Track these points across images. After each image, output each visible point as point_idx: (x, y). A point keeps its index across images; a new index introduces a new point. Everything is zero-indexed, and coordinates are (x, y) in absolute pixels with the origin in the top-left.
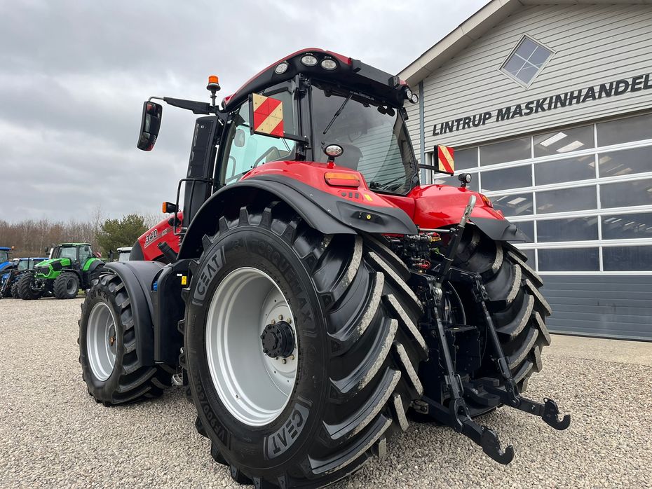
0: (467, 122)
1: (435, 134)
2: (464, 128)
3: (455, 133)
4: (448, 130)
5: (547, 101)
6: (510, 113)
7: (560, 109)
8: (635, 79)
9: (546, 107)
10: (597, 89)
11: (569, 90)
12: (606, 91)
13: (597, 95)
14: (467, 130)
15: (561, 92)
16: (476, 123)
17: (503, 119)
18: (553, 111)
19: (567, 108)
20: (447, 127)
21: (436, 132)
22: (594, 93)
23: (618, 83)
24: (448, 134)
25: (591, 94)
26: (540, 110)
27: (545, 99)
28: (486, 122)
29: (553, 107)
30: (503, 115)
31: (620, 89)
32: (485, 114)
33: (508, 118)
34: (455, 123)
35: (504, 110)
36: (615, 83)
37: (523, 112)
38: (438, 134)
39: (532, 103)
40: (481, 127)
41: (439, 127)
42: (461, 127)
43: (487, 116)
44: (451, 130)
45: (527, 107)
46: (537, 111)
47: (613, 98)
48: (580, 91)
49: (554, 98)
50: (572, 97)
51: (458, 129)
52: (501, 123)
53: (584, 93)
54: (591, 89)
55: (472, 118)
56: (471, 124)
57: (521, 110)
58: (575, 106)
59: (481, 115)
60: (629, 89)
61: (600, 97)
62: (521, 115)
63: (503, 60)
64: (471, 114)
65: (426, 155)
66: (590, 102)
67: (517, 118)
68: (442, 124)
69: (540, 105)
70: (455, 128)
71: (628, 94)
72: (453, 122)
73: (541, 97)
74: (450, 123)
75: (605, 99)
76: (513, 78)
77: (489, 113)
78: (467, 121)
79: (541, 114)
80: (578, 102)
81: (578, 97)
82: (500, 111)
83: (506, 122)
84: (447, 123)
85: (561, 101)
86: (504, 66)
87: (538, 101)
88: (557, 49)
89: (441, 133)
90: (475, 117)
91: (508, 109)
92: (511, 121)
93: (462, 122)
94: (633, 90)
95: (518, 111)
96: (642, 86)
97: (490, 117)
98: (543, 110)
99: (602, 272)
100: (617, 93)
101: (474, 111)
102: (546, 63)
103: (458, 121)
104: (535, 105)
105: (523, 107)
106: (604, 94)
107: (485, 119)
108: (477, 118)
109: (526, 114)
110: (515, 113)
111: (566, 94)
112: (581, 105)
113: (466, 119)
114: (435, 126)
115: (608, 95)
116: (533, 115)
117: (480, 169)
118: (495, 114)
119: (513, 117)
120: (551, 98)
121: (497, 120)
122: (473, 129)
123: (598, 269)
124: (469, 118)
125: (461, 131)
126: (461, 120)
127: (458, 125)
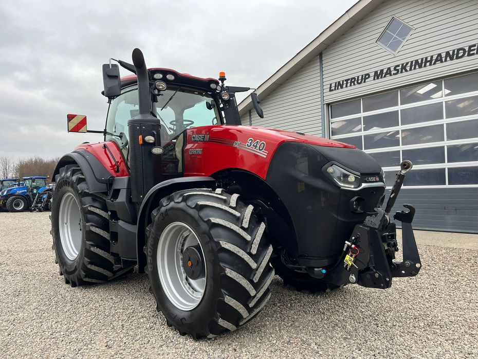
0: (353, 81)
1: (331, 90)
2: (351, 85)
3: (344, 89)
4: (339, 87)
5: (409, 65)
6: (383, 73)
7: (418, 70)
8: (470, 47)
9: (408, 68)
10: (443, 55)
11: (424, 56)
12: (450, 56)
13: (444, 59)
14: (353, 87)
15: (419, 58)
16: (359, 81)
17: (378, 78)
18: (413, 72)
19: (423, 69)
20: (339, 85)
21: (332, 89)
22: (441, 58)
23: (459, 50)
24: (340, 90)
25: (439, 58)
26: (404, 71)
27: (407, 63)
28: (367, 80)
29: (413, 68)
30: (378, 75)
31: (460, 55)
32: (366, 75)
33: (381, 77)
34: (345, 82)
35: (379, 72)
36: (456, 51)
37: (392, 73)
38: (333, 90)
39: (398, 66)
40: (363, 84)
41: (333, 85)
42: (349, 85)
43: (367, 77)
44: (342, 87)
45: (395, 69)
46: (402, 72)
47: (455, 61)
48: (432, 57)
49: (414, 62)
50: (426, 61)
51: (346, 86)
52: (377, 81)
53: (435, 58)
54: (440, 55)
55: (356, 78)
56: (356, 82)
57: (390, 72)
58: (428, 68)
59: (362, 76)
60: (466, 55)
61: (446, 60)
62: (391, 75)
63: (378, 35)
64: (355, 76)
65: (325, 105)
66: (439, 64)
67: (388, 77)
68: (336, 83)
69: (404, 68)
70: (344, 86)
71: (466, 58)
72: (343, 81)
73: (404, 62)
74: (341, 82)
75: (449, 62)
76: (385, 48)
77: (368, 74)
78: (353, 80)
79: (405, 74)
80: (430, 65)
81: (431, 61)
82: (376, 72)
83: (380, 80)
84: (339, 82)
85: (418, 64)
86: (379, 40)
87: (403, 64)
88: (416, 26)
89: (335, 89)
90: (358, 77)
91: (382, 71)
92: (384, 79)
93: (349, 81)
94: (469, 55)
95: (389, 72)
96: (475, 52)
97: (369, 77)
98: (406, 71)
99: (447, 186)
100: (458, 58)
101: (358, 73)
102: (408, 37)
103: (347, 80)
104: (400, 67)
105: (392, 69)
106: (448, 59)
107: (366, 79)
108: (360, 78)
109: (394, 74)
110: (386, 74)
111: (422, 59)
112: (433, 67)
113: (352, 79)
114: (331, 85)
115: (452, 59)
116: (400, 75)
117: (362, 115)
118: (372, 74)
119: (385, 77)
120: (412, 62)
121: (374, 79)
122: (358, 86)
123: (444, 184)
124: (354, 78)
125: (349, 88)
126: (349, 79)
127: (347, 84)
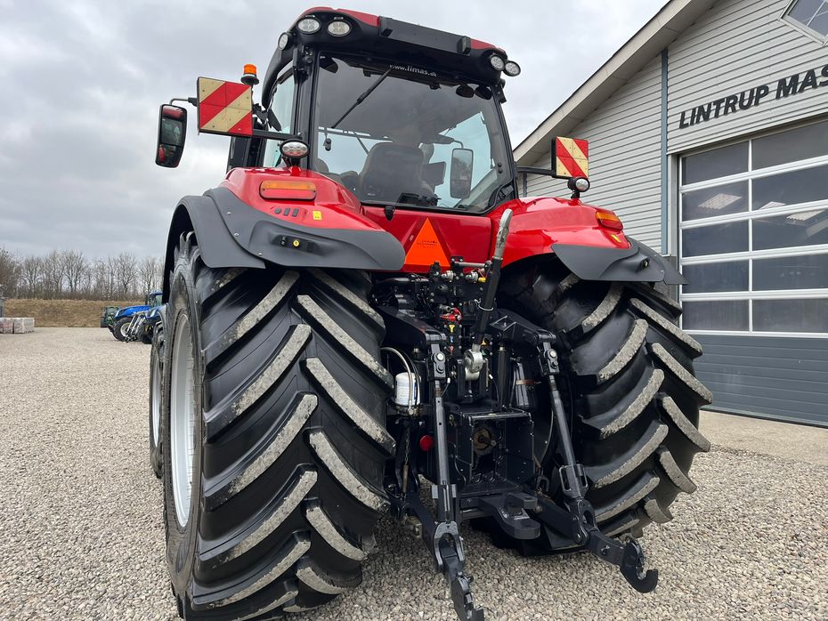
0: (731, 103)
1: (683, 126)
2: (726, 113)
3: (713, 121)
4: (702, 119)
6: (797, 84)
14: (731, 116)
16: (745, 103)
17: (786, 95)
20: (702, 114)
21: (685, 122)
24: (703, 124)
28: (761, 100)
30: (787, 87)
32: (759, 89)
33: (794, 93)
34: (714, 107)
35: (788, 81)
37: (818, 81)
38: (687, 125)
40: (753, 109)
41: (688, 114)
42: (722, 111)
43: (762, 92)
44: (706, 118)
45: (824, 73)
51: (717, 116)
52: (784, 100)
55: (739, 96)
56: (737, 106)
57: (814, 78)
59: (752, 91)
62: (815, 86)
63: (786, 4)
64: (736, 91)
65: (670, 158)
67: (809, 92)
68: (694, 110)
70: (712, 114)
72: (710, 105)
74: (706, 108)
76: (802, 28)
77: (765, 88)
78: (732, 101)
82: (782, 82)
83: (791, 98)
84: (701, 108)
86: (789, 11)
89: (692, 123)
90: (743, 94)
91: (795, 78)
92: (799, 96)
93: (723, 104)
95: (811, 80)
97: (767, 92)
101: (744, 86)
103: (718, 103)
105: (818, 73)
107: (759, 96)
108: (747, 96)
109: (822, 84)
110: (805, 83)
113: (729, 98)
114: (683, 114)
117: (751, 174)
118: (774, 87)
119: (802, 90)
121: (778, 97)
122: (741, 113)
124: (734, 97)
125: (722, 119)
126: (722, 100)
127: (717, 110)
